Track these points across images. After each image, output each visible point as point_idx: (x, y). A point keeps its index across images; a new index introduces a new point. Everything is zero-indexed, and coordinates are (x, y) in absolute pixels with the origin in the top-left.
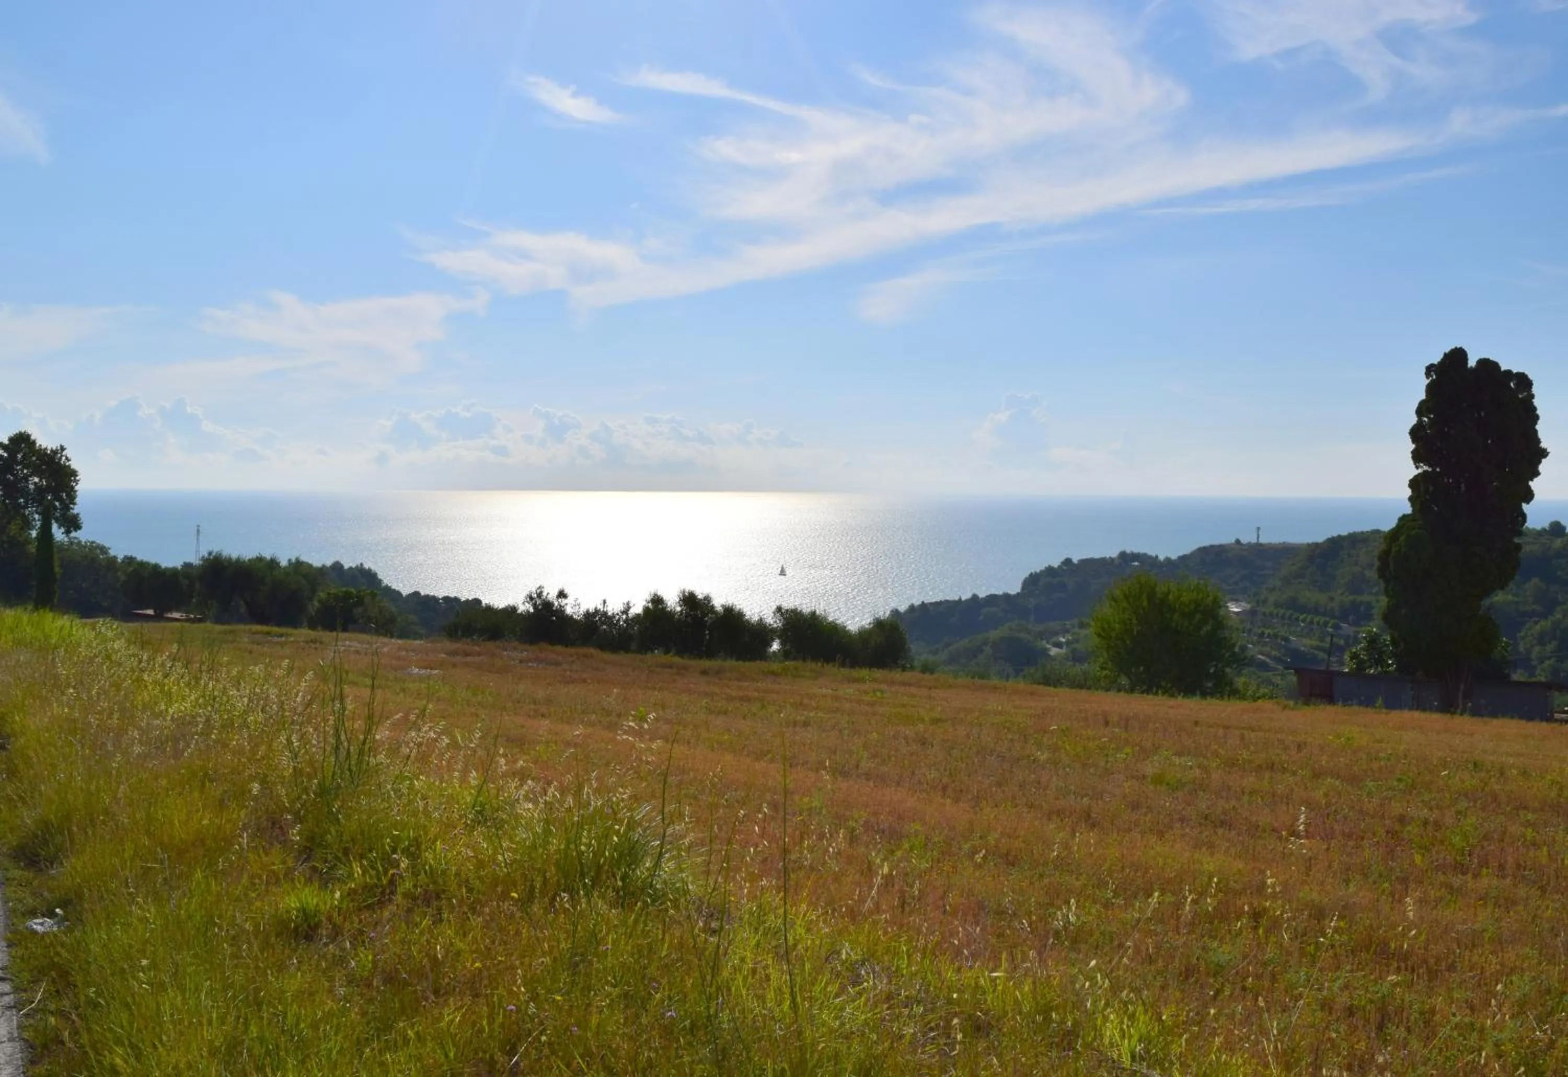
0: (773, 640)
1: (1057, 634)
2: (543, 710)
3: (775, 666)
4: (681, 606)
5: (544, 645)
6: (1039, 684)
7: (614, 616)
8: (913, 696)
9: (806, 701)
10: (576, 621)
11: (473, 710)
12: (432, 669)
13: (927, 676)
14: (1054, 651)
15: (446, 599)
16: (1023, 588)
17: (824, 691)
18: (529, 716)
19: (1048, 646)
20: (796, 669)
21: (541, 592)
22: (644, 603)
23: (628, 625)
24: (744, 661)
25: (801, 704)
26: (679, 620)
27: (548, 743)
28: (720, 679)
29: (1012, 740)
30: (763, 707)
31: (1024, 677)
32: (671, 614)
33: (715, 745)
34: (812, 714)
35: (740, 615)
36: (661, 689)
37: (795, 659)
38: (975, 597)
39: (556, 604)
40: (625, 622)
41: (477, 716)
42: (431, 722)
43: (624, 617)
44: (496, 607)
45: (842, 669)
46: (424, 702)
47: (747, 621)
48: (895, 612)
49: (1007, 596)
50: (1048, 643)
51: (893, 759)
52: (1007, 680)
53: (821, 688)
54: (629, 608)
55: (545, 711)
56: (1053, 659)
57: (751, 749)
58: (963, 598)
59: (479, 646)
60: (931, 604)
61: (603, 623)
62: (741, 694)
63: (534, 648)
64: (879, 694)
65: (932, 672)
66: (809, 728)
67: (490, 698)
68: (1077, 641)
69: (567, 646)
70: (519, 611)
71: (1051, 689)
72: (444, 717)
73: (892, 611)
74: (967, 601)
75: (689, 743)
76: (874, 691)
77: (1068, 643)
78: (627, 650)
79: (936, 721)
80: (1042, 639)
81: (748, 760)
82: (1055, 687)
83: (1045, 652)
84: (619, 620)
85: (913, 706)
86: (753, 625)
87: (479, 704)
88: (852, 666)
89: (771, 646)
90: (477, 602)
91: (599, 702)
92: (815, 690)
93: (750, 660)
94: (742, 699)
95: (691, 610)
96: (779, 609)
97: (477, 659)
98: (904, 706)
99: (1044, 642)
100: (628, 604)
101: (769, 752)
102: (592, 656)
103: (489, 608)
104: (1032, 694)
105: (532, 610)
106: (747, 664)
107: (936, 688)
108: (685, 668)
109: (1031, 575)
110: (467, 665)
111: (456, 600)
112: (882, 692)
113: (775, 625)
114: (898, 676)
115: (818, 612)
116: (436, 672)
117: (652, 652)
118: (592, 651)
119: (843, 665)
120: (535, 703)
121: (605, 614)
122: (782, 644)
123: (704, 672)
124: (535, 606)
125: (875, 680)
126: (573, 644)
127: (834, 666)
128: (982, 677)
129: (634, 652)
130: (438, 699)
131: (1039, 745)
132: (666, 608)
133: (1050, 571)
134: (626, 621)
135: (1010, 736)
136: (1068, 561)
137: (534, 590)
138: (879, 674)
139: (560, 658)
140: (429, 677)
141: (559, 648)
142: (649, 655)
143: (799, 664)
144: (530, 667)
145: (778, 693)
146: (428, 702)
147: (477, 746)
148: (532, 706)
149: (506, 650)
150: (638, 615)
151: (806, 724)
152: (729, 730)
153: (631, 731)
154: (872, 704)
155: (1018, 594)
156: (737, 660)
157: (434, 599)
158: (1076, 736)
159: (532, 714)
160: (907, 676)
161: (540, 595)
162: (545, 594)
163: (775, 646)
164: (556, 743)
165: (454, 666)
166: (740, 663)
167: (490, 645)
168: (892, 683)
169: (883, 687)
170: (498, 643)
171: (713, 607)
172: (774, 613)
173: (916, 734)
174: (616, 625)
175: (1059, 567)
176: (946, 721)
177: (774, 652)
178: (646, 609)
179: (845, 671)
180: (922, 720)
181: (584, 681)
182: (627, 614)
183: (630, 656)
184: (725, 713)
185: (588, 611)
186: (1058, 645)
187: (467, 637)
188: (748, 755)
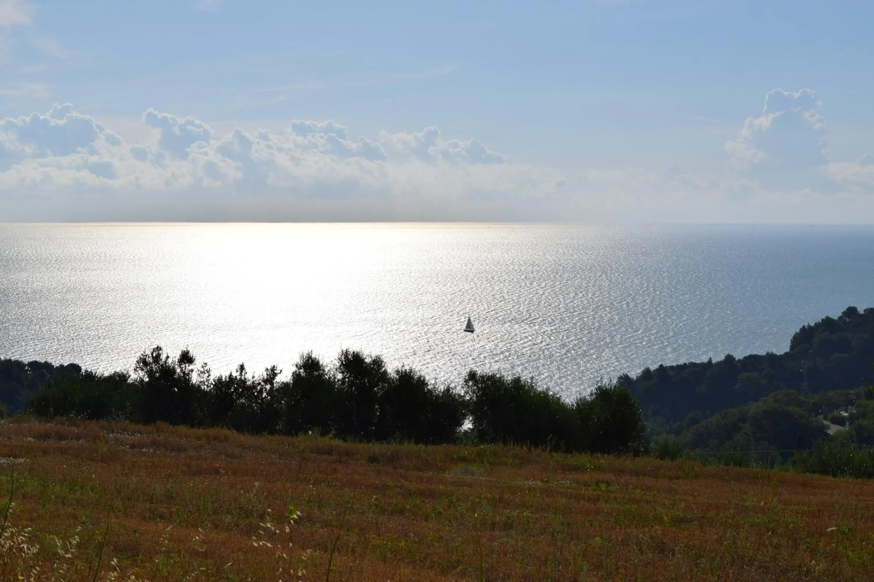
0: (464, 417)
1: (838, 407)
2: (162, 509)
3: (466, 451)
4: (343, 373)
5: (164, 425)
6: (814, 472)
7: (254, 386)
8: (649, 489)
9: (507, 496)
10: (205, 392)
11: (70, 510)
12: (15, 457)
13: (667, 463)
14: (833, 429)
15: (34, 365)
16: (792, 347)
17: (531, 483)
18: (144, 518)
19: (826, 422)
20: (495, 454)
21: (159, 355)
22: (294, 369)
23: (272, 397)
24: (426, 443)
25: (501, 500)
26: (340, 390)
27: (169, 552)
28: (395, 468)
29: (778, 547)
30: (451, 504)
31: (794, 463)
32: (330, 383)
33: (389, 555)
34: (515, 513)
35: (422, 382)
36: (317, 482)
37: (493, 441)
38: (729, 359)
39: (178, 370)
40: (268, 394)
41: (75, 517)
42: (14, 525)
43: (268, 387)
44: (99, 374)
45: (555, 454)
46: (7, 500)
47: (429, 391)
48: (625, 379)
49: (771, 357)
50: (825, 419)
51: (622, 571)
52: (772, 467)
53: (528, 480)
54: (275, 375)
55: (165, 511)
56: (831, 439)
57: (436, 559)
58: (714, 361)
59: (77, 426)
60: (672, 368)
61: (241, 396)
62: (422, 487)
63: (150, 428)
64: (603, 487)
65: (673, 458)
66: (513, 532)
67: (92, 495)
68: (863, 416)
69: (193, 426)
70: (130, 381)
71: (830, 479)
72: (32, 520)
73: (620, 378)
74: (719, 363)
75: (353, 551)
76: (597, 483)
77: (852, 418)
78: (272, 432)
79: (679, 521)
80: (818, 414)
81: (432, 573)
82: (834, 475)
83: (822, 430)
84: (261, 392)
85: (648, 502)
86: (437, 397)
87: (78, 502)
88: (569, 451)
89: (461, 425)
90: (75, 368)
91: (236, 500)
92: (520, 482)
93: (433, 443)
94: (422, 493)
95: (356, 378)
96: (472, 376)
97: (75, 443)
98: (635, 501)
99: (821, 417)
100: (273, 369)
101: (459, 562)
102: (226, 438)
103: (90, 376)
104: (804, 485)
105: (146, 379)
106: (431, 448)
107: (678, 478)
108: (348, 454)
109: (803, 329)
110: (62, 451)
111: (47, 366)
112: (608, 484)
113: (468, 398)
114: (628, 462)
115: (523, 378)
116: (21, 460)
117: (306, 433)
118: (226, 431)
119: (556, 449)
120: (151, 501)
121: (244, 382)
122: (474, 422)
123: (373, 459)
124: (150, 373)
125: (598, 468)
126: (200, 424)
127: (544, 450)
128: (739, 463)
129: (280, 432)
130: (24, 496)
131: (813, 552)
132: (323, 375)
133: (828, 322)
134: (270, 392)
135: (775, 541)
136: (851, 311)
137: (148, 352)
138: (604, 460)
139: (183, 442)
140: (12, 468)
141: (182, 429)
142: (301, 437)
143: (499, 447)
144: (145, 454)
145: (470, 485)
146: (11, 500)
147: (75, 557)
148: (148, 505)
149: (113, 432)
150: (285, 385)
151: (507, 526)
152: (406, 535)
153: (271, 536)
154: (595, 500)
155: (786, 354)
156: (417, 443)
157: (18, 364)
158: (862, 541)
159: (147, 515)
160: (641, 462)
161: (157, 359)
162: (163, 357)
163: (467, 425)
164: (179, 553)
165: (45, 452)
166: (422, 447)
167: (93, 426)
168: (621, 472)
169: (611, 477)
170: (102, 422)
171: (385, 372)
172: (466, 381)
173: (652, 538)
174: (257, 397)
175: (840, 318)
176: (692, 520)
177: (466, 432)
178: (296, 376)
179: (558, 457)
180: (660, 520)
181: (216, 471)
182: (272, 384)
183: (277, 438)
184: (401, 512)
185: (220, 379)
186: (840, 421)
187: (62, 415)
188: (431, 567)
